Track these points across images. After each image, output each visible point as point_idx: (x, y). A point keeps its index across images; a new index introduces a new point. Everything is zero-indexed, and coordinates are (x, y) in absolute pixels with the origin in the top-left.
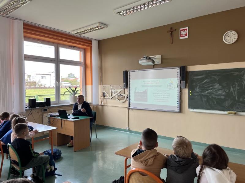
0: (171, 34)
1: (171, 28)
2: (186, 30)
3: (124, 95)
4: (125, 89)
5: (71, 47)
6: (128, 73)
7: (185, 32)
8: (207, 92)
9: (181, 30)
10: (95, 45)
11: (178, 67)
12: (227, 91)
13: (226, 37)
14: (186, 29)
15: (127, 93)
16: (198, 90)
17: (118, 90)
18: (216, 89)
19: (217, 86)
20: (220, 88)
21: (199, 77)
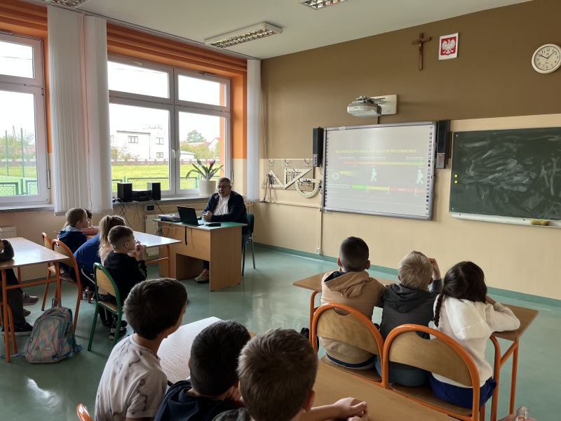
0: (421, 49)
1: (422, 36)
2: (453, 40)
3: (313, 181)
4: (317, 169)
5: (203, 74)
6: (325, 133)
7: (452, 44)
8: (490, 177)
9: (443, 40)
10: (253, 70)
11: (431, 123)
12: (533, 175)
13: (538, 57)
14: (455, 38)
15: (319, 176)
16: (472, 173)
17: (300, 170)
18: (510, 170)
19: (513, 164)
20: (520, 167)
21: (476, 145)
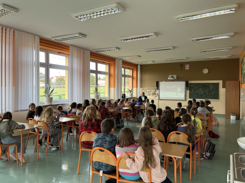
0: (182, 67)
3: (156, 93)
4: (157, 90)
6: (159, 82)
8: (197, 92)
10: (139, 67)
11: (184, 81)
12: (204, 91)
13: (204, 71)
14: (188, 66)
16: (193, 91)
17: (152, 91)
20: (202, 90)
21: (193, 86)
